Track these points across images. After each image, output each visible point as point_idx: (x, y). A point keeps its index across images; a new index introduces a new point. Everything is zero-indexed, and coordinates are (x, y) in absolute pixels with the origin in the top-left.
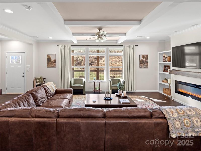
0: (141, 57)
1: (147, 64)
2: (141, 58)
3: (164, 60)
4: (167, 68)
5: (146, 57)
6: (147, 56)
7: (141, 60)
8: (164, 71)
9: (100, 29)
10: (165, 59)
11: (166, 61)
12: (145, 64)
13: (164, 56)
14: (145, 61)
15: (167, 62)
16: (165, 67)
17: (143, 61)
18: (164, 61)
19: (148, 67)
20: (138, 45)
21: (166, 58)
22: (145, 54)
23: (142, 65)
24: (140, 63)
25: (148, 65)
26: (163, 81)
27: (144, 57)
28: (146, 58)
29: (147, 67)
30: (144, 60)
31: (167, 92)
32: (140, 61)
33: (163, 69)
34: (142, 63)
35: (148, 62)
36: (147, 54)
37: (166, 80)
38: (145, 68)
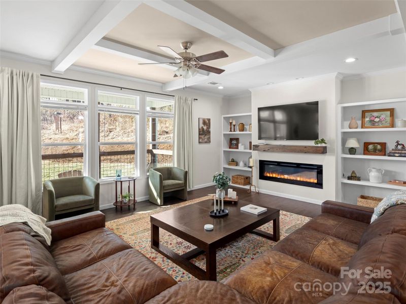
0: (201, 122)
1: (209, 136)
2: (201, 125)
3: (231, 128)
4: (234, 142)
5: (207, 123)
6: (209, 120)
7: (200, 127)
8: (230, 148)
10: (232, 126)
11: (234, 131)
12: (206, 135)
13: (231, 121)
14: (206, 130)
15: (237, 132)
16: (231, 140)
17: (203, 129)
18: (231, 131)
19: (210, 142)
20: (197, 100)
21: (234, 125)
22: (206, 117)
23: (202, 136)
24: (199, 134)
25: (209, 138)
26: (229, 164)
27: (204, 122)
28: (207, 125)
29: (209, 141)
30: (205, 128)
31: (239, 181)
32: (199, 129)
34: (202, 135)
35: (210, 132)
36: (209, 118)
37: (234, 162)
38: (206, 142)
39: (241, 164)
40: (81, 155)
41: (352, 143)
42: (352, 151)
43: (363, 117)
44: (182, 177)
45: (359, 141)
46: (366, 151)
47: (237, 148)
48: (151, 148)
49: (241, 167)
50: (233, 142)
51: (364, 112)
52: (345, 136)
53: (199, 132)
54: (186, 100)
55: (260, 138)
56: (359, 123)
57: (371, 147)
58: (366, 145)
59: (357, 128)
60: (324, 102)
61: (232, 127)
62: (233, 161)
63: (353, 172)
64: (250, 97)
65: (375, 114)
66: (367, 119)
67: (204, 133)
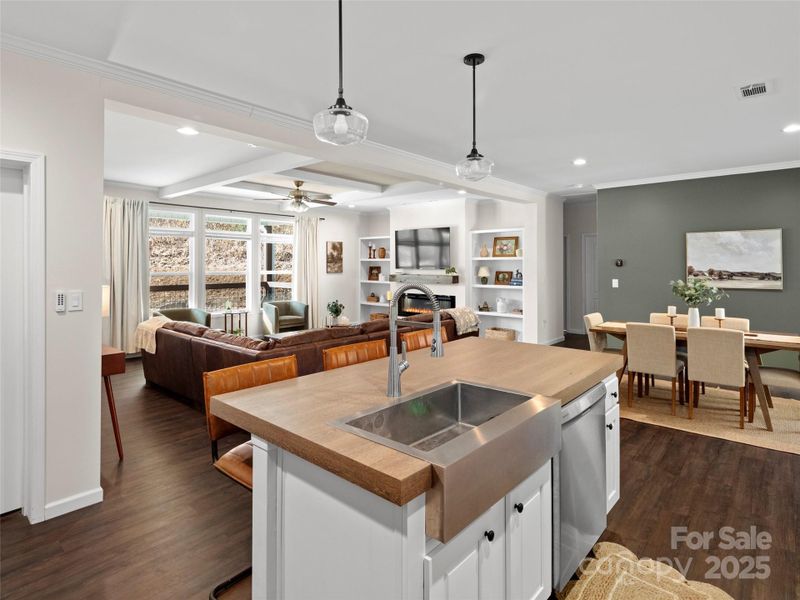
0: (330, 246)
1: (340, 264)
2: (330, 250)
3: (370, 254)
4: (375, 272)
5: (338, 248)
6: (341, 244)
7: (329, 253)
8: (369, 279)
9: (298, 184)
11: (374, 258)
12: (336, 263)
13: (370, 245)
14: (337, 257)
15: (378, 260)
16: (371, 269)
17: (332, 255)
18: (370, 258)
19: (342, 271)
20: (324, 219)
21: (374, 251)
22: (337, 240)
23: (331, 265)
24: (328, 262)
25: (341, 266)
26: (368, 300)
27: (334, 247)
28: (338, 251)
29: (340, 270)
30: (335, 254)
32: (327, 255)
33: (366, 275)
34: (331, 263)
35: (341, 259)
36: (340, 241)
37: (374, 297)
38: (336, 272)
39: (382, 299)
40: (185, 288)
41: (484, 273)
42: (484, 280)
43: (495, 245)
44: (302, 312)
45: (490, 271)
46: (497, 281)
47: (377, 279)
48: (265, 280)
49: (382, 303)
50: (373, 272)
51: (496, 239)
52: (479, 265)
53: (328, 258)
54: (309, 220)
55: (397, 267)
56: (491, 251)
57: (501, 276)
58: (498, 273)
59: (487, 256)
60: (456, 228)
61: (371, 252)
62: (373, 295)
63: (486, 303)
64: (388, 216)
65: (504, 242)
66: (498, 247)
67: (335, 260)
